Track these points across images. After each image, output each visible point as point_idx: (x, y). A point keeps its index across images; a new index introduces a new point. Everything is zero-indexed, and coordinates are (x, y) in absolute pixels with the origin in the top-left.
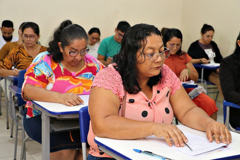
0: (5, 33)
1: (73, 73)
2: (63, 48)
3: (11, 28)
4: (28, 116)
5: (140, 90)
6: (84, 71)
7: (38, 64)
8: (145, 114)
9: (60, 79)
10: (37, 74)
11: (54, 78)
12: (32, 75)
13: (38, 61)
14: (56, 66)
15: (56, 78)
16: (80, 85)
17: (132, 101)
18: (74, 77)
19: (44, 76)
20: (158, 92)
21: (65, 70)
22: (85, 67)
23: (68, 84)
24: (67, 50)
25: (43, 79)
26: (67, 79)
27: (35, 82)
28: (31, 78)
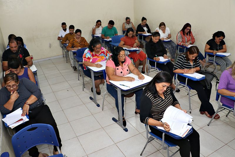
0: (63, 27)
1: (97, 55)
2: (94, 48)
3: (65, 25)
4: (85, 70)
5: (120, 65)
6: (101, 53)
7: (86, 54)
8: (121, 72)
9: (94, 57)
10: (87, 57)
11: (92, 57)
12: (85, 57)
13: (86, 52)
14: (92, 53)
15: (93, 57)
16: (100, 58)
17: (118, 69)
18: (98, 56)
19: (89, 57)
20: (125, 65)
21: (95, 54)
22: (101, 52)
23: (96, 59)
24: (95, 48)
25: (89, 58)
26: (96, 57)
27: (87, 60)
28: (85, 59)
